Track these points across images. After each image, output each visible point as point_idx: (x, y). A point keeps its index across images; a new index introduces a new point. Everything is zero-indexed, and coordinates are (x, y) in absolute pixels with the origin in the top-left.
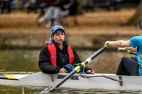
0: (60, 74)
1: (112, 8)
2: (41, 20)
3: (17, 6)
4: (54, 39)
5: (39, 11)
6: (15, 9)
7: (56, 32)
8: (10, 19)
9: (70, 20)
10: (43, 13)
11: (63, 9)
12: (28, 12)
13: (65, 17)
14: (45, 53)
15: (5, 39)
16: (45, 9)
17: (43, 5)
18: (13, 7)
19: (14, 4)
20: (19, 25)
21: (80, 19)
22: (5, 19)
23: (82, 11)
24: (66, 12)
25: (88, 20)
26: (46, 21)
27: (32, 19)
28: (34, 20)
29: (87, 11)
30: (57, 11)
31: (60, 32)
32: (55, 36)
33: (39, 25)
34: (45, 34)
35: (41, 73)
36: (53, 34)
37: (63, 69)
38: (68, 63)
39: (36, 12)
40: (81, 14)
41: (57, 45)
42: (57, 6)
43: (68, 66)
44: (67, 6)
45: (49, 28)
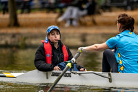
0: (54, 71)
1: (129, 8)
2: (60, 19)
3: (36, 6)
4: (50, 38)
5: (58, 10)
6: (35, 9)
7: (52, 32)
8: (30, 19)
9: (88, 19)
10: (62, 13)
11: (82, 9)
12: (48, 12)
13: (83, 16)
15: (25, 38)
17: (62, 5)
18: (32, 7)
19: (34, 4)
20: (39, 24)
21: (98, 18)
22: (25, 18)
23: (101, 11)
24: (85, 12)
25: (106, 20)
26: (65, 21)
27: (51, 18)
28: (53, 20)
29: (104, 11)
30: (75, 11)
31: (55, 32)
35: (36, 71)
36: (49, 34)
39: (55, 12)
40: (99, 13)
42: (75, 6)
43: (62, 64)
45: (68, 28)
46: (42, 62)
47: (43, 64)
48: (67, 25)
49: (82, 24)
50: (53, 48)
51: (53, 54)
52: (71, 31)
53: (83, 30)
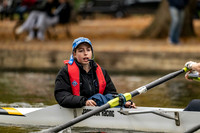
1: (119, 13)
4: (77, 57)
5: (17, 17)
7: (79, 47)
9: (60, 30)
13: (54, 26)
14: (64, 77)
16: (25, 15)
21: (74, 29)
23: (78, 18)
24: (55, 20)
26: (27, 32)
27: (6, 28)
28: (10, 30)
29: (84, 18)
32: (78, 53)
33: (17, 37)
34: (25, 50)
36: (75, 50)
37: (90, 101)
38: (97, 92)
39: (12, 19)
40: (75, 22)
41: (80, 66)
42: (41, 10)
44: (55, 11)
45: (31, 42)
46: (67, 93)
47: (68, 97)
48: (30, 37)
49: (51, 37)
50: (82, 71)
51: (82, 81)
52: (36, 47)
53: (52, 46)
